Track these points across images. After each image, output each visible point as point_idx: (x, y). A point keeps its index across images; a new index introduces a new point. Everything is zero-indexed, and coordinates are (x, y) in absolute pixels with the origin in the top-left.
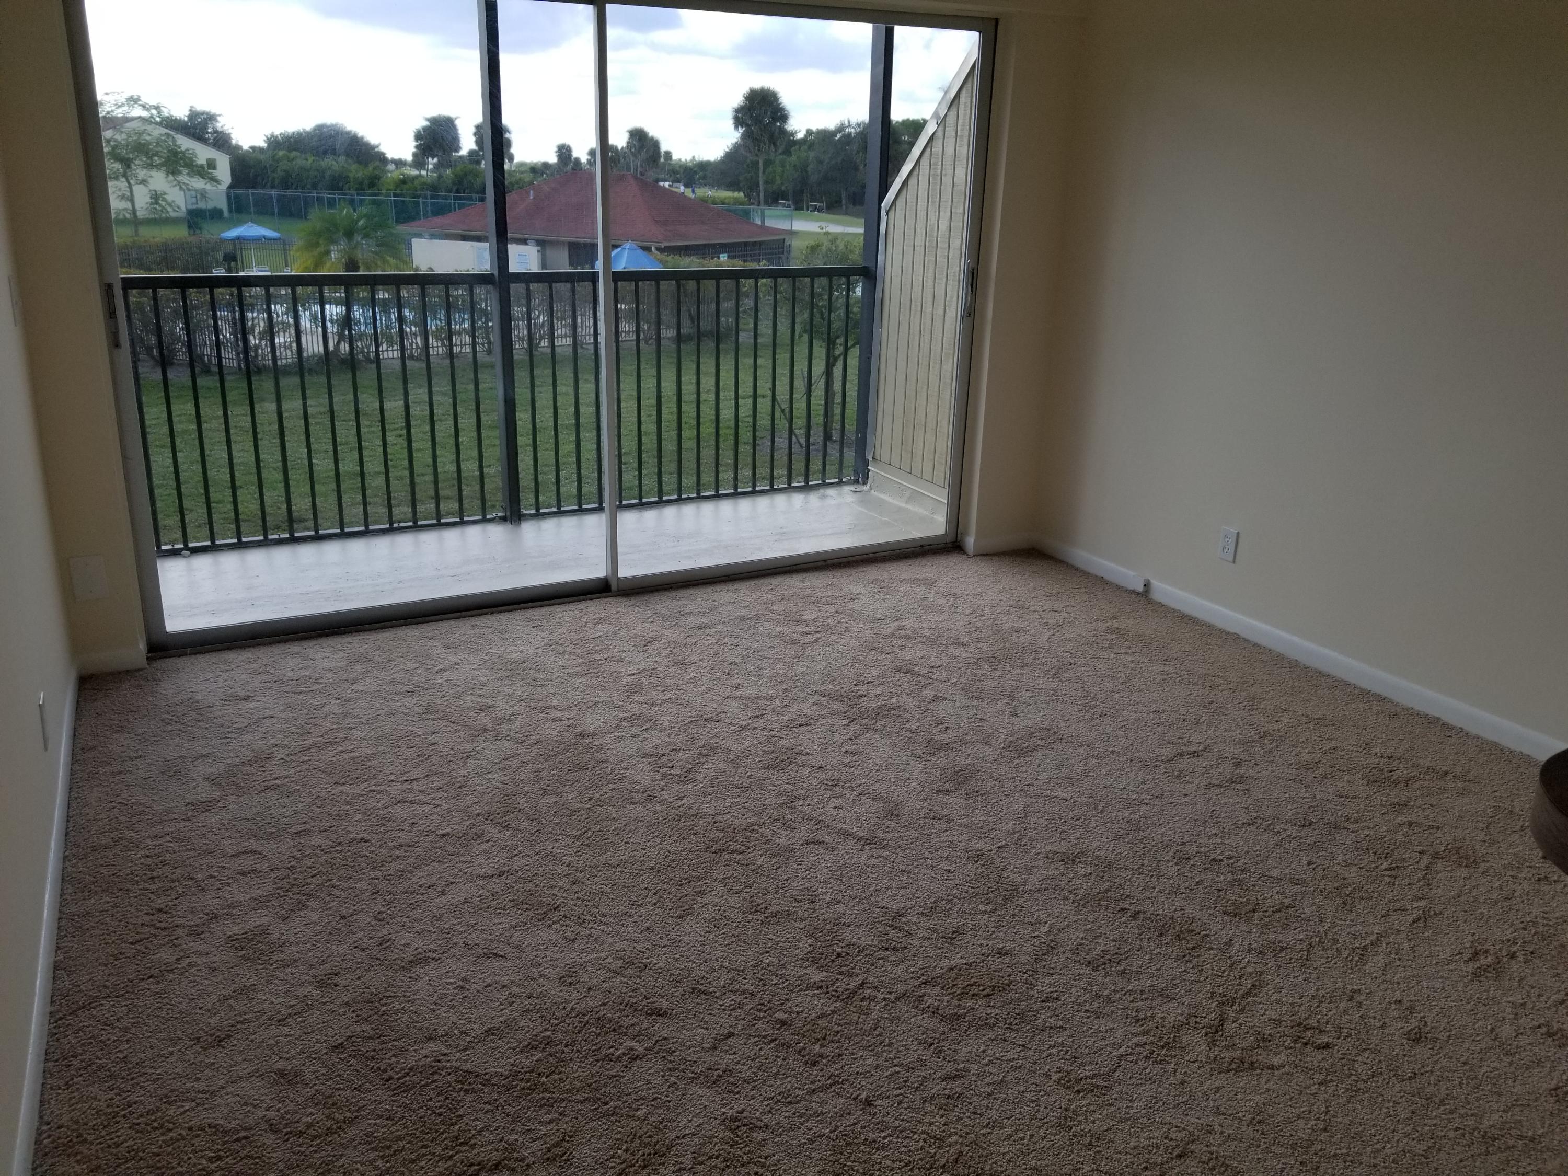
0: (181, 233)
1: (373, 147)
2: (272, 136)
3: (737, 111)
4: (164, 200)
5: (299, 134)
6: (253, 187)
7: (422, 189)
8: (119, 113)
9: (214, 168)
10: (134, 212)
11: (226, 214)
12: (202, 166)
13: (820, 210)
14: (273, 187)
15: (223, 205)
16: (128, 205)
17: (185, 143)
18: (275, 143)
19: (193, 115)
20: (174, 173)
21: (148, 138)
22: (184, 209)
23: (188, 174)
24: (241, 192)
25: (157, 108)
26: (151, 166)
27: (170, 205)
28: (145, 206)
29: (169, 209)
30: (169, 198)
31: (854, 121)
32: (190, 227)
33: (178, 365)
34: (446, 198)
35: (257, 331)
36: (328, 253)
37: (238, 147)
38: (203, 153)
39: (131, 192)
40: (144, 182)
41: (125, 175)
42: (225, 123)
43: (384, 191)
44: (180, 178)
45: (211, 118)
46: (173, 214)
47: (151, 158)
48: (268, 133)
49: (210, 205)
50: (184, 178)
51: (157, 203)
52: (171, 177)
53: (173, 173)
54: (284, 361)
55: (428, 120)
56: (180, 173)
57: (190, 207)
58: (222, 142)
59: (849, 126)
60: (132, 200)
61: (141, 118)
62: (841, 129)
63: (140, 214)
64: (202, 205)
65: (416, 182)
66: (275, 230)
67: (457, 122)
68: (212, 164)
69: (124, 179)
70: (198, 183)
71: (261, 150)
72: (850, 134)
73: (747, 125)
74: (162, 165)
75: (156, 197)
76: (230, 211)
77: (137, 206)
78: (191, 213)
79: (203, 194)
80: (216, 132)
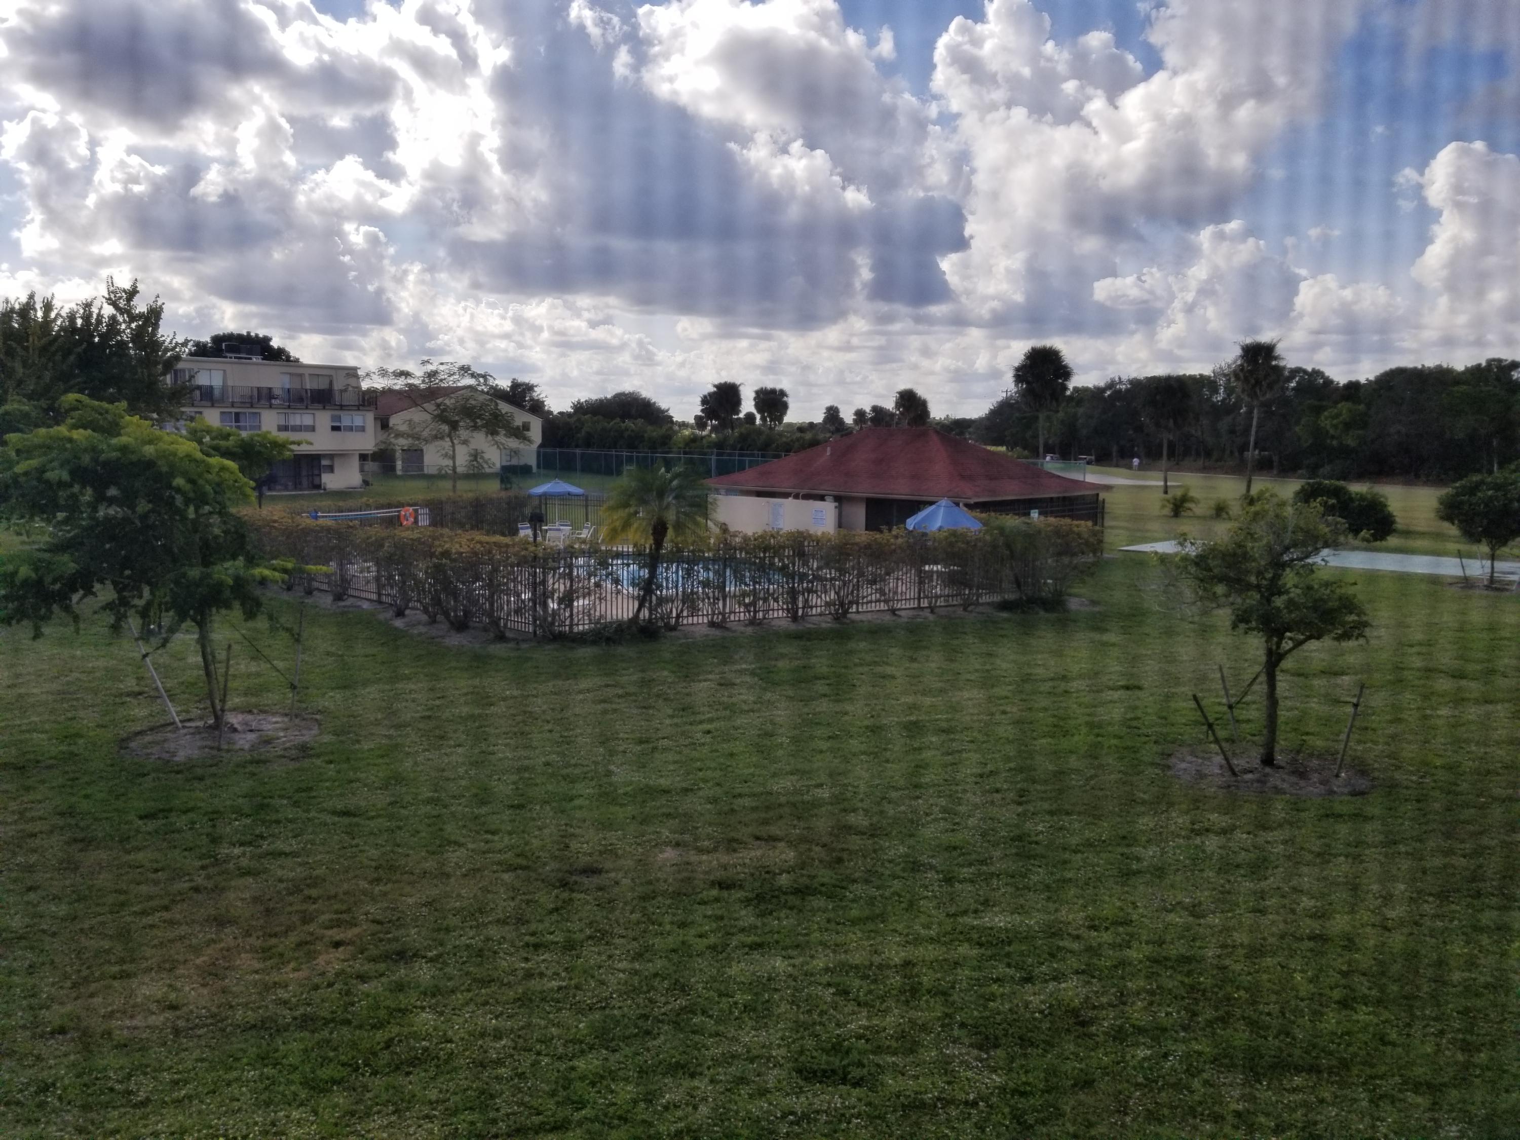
0: (492, 488)
1: (663, 412)
2: (579, 402)
3: (1018, 369)
4: (482, 458)
5: (601, 401)
6: (561, 446)
7: (708, 447)
8: (450, 382)
9: (528, 430)
10: (454, 468)
11: (535, 469)
12: (518, 428)
13: (1089, 463)
14: (577, 446)
15: (532, 461)
16: (450, 463)
17: (504, 407)
18: (580, 408)
19: (515, 385)
20: (494, 433)
21: (473, 402)
22: (498, 465)
23: (505, 435)
24: (549, 450)
25: (484, 377)
26: (475, 428)
27: (486, 462)
28: (465, 464)
29: (485, 466)
30: (486, 456)
31: (1124, 378)
32: (502, 481)
33: (474, 628)
34: (730, 455)
35: (556, 595)
36: (636, 513)
37: (550, 413)
38: (520, 417)
39: (454, 451)
40: (465, 442)
41: (449, 436)
42: (540, 393)
43: (675, 450)
44: (498, 438)
45: (530, 388)
46: (488, 470)
47: (473, 421)
48: (575, 400)
49: (522, 462)
50: (501, 438)
51: (476, 460)
52: (490, 437)
53: (492, 434)
54: (581, 628)
55: (715, 386)
56: (497, 433)
57: (505, 463)
58: (537, 407)
59: (1120, 382)
60: (453, 458)
61: (470, 387)
62: (1111, 385)
63: (460, 470)
64: (514, 462)
65: (704, 441)
66: (579, 487)
67: (741, 388)
68: (526, 427)
69: (448, 439)
70: (513, 443)
71: (569, 415)
72: (1120, 390)
73: (1028, 383)
74: (483, 426)
75: (475, 455)
76: (538, 466)
77: (457, 464)
78: (505, 469)
79: (515, 452)
80: (532, 399)
